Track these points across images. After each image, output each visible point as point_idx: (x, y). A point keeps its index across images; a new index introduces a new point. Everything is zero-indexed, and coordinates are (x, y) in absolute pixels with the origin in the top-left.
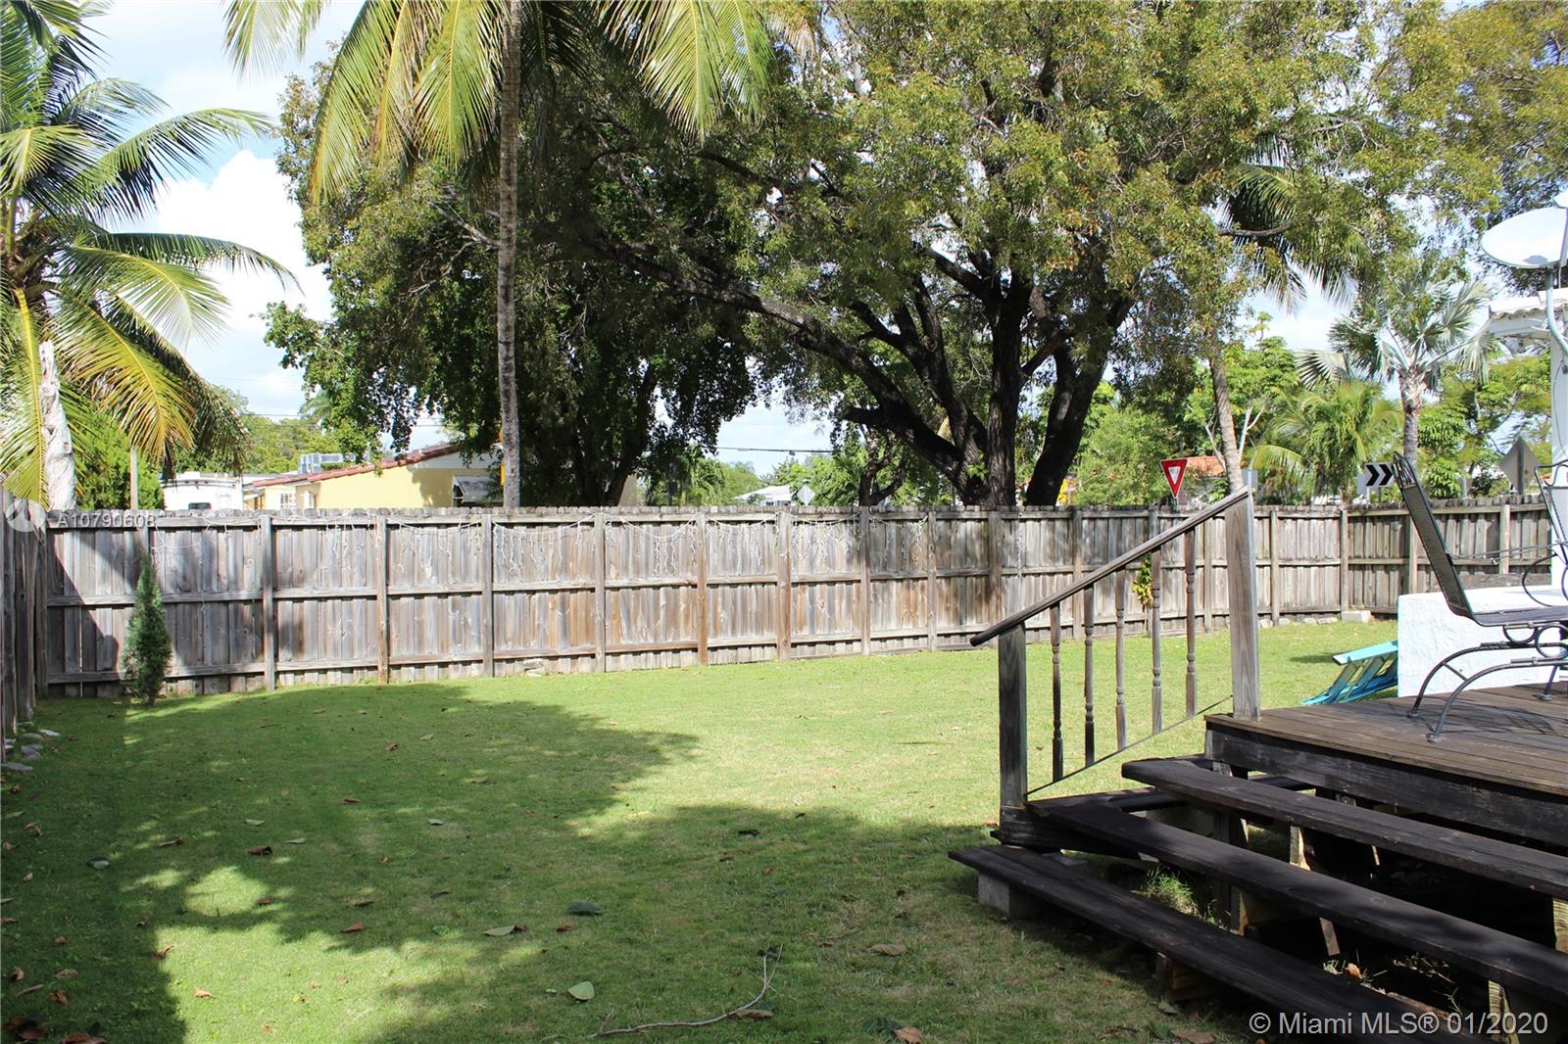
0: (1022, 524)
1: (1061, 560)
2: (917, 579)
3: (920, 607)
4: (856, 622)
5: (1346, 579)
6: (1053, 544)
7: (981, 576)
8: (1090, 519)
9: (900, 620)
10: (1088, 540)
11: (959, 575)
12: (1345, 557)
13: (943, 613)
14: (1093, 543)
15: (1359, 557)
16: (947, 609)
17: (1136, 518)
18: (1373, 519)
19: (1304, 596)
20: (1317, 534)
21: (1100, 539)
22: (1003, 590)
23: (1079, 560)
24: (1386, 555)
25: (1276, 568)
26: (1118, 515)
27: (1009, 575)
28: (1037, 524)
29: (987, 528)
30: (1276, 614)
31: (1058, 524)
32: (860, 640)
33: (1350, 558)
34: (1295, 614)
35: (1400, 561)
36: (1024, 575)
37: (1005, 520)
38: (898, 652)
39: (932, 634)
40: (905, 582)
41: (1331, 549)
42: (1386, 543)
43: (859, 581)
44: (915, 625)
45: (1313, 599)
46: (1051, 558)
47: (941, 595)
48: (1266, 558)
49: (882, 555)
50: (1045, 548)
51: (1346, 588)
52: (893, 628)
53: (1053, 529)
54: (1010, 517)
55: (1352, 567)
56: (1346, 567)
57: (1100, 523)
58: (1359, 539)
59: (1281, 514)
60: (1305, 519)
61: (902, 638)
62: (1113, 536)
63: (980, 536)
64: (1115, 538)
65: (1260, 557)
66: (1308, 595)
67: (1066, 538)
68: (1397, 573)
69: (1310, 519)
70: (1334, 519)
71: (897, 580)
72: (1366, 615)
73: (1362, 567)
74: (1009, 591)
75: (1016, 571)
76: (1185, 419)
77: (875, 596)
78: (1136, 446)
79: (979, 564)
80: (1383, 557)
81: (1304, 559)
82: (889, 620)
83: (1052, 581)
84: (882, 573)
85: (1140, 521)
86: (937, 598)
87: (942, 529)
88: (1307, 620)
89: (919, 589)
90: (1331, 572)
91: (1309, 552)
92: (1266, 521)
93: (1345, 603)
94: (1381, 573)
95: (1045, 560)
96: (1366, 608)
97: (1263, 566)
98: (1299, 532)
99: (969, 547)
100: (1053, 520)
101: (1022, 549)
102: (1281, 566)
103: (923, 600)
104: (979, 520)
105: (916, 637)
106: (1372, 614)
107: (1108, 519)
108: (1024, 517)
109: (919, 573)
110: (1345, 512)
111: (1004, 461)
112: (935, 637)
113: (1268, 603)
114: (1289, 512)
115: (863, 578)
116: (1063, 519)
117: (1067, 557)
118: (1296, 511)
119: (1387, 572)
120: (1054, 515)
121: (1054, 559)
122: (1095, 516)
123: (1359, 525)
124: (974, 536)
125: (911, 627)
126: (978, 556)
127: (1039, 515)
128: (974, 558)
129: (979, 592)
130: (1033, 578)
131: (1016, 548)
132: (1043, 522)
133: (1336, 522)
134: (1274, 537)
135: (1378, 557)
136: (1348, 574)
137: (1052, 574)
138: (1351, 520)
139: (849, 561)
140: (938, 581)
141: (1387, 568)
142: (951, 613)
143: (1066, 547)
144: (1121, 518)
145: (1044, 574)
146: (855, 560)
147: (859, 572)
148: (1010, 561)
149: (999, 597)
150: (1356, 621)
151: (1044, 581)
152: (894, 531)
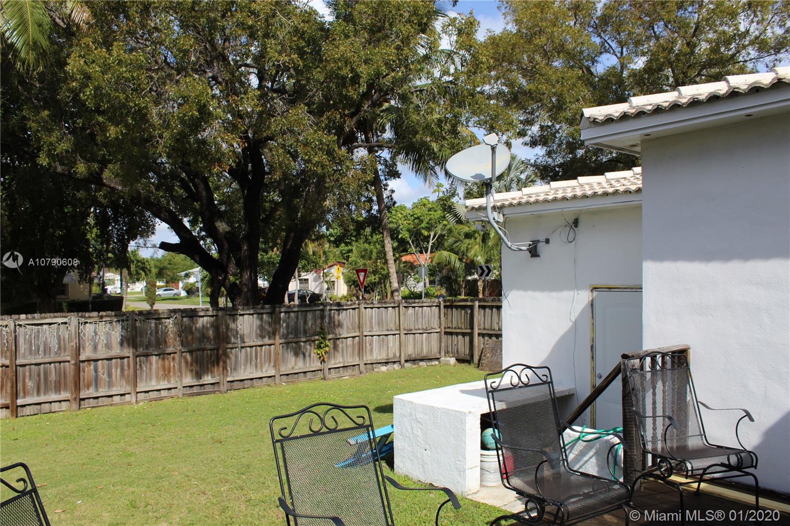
0: (241, 317)
1: (267, 337)
2: (170, 354)
3: (172, 370)
4: (128, 382)
5: (443, 340)
6: (261, 328)
7: (214, 349)
8: (285, 312)
9: (158, 379)
10: (284, 325)
11: (199, 350)
12: (443, 327)
13: (189, 374)
14: (288, 327)
15: (449, 328)
16: (192, 371)
17: (316, 310)
18: (457, 307)
19: (419, 350)
20: (427, 315)
21: (292, 323)
22: (228, 357)
23: (277, 337)
24: (463, 327)
25: (403, 336)
26: (303, 309)
27: (233, 348)
28: (251, 316)
29: (216, 320)
30: (403, 361)
31: (265, 316)
32: (129, 393)
33: (445, 328)
34: (414, 360)
35: (469, 331)
36: (242, 347)
37: (230, 315)
38: (155, 400)
39: (179, 387)
40: (162, 356)
41: (435, 324)
42: (463, 321)
43: (129, 357)
44: (169, 382)
45: (425, 351)
46: (260, 336)
47: (186, 362)
48: (397, 330)
49: (146, 341)
50: (256, 331)
51: (443, 344)
52: (154, 384)
53: (262, 319)
54: (233, 313)
55: (446, 333)
56: (443, 333)
57: (292, 315)
58: (450, 318)
59: (405, 305)
60: (420, 307)
61: (159, 390)
62: (301, 322)
63: (212, 325)
64: (302, 323)
65: (394, 329)
66: (422, 349)
67: (270, 324)
68: (468, 337)
69: (422, 307)
70: (436, 306)
71: (156, 355)
72: (453, 361)
73: (451, 334)
74: (232, 357)
75: (236, 345)
76: (400, 237)
77: (141, 365)
78: (375, 250)
79: (212, 342)
80: (461, 328)
81: (419, 329)
82: (151, 379)
83: (261, 350)
84: (146, 351)
85: (318, 312)
86: (183, 364)
87: (187, 323)
88: (421, 363)
89: (171, 359)
90: (435, 336)
91: (422, 325)
92: (397, 309)
93: (443, 353)
94: (460, 337)
95: (256, 338)
96: (453, 357)
97: (395, 335)
98: (416, 314)
99: (205, 332)
100: (262, 314)
101: (240, 332)
102: (405, 334)
103: (174, 366)
104: (212, 316)
105: (169, 389)
106: (456, 359)
107: (298, 312)
108: (242, 313)
109: (170, 350)
110: (442, 302)
111: (250, 274)
112: (181, 389)
113: (398, 355)
114: (410, 303)
115: (131, 355)
116: (267, 313)
117: (271, 335)
118: (414, 303)
119: (464, 337)
120: (262, 311)
121: (262, 337)
122: (288, 310)
123: (449, 310)
124: (209, 325)
125: (166, 383)
126: (212, 337)
127: (252, 312)
128: (208, 339)
129: (213, 359)
130: (248, 349)
131: (237, 332)
132: (255, 316)
133: (437, 308)
134: (401, 318)
135: (459, 328)
136: (444, 337)
137: (261, 346)
138: (445, 307)
139: (122, 344)
140: (184, 354)
141: (464, 334)
142: (194, 372)
143: (270, 329)
144: (306, 311)
145: (256, 346)
146: (125, 344)
147: (128, 352)
148: (233, 340)
149: (225, 362)
150: (447, 364)
151: (256, 350)
152: (153, 325)
